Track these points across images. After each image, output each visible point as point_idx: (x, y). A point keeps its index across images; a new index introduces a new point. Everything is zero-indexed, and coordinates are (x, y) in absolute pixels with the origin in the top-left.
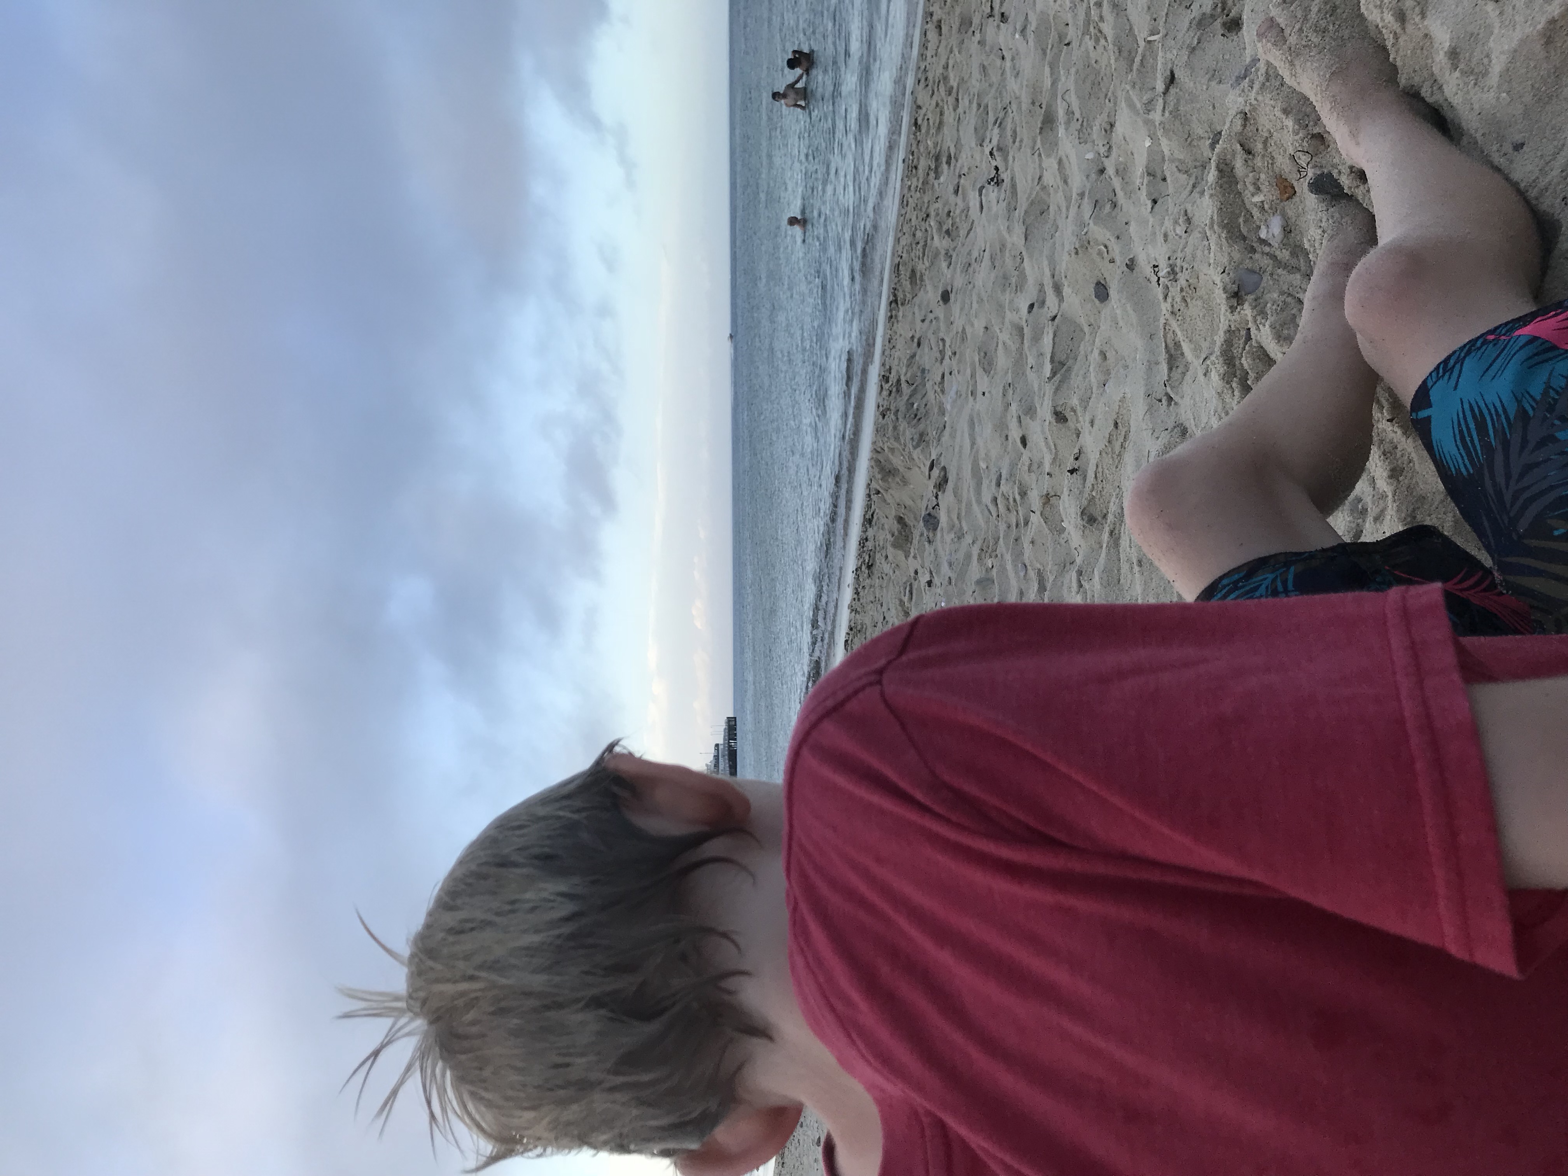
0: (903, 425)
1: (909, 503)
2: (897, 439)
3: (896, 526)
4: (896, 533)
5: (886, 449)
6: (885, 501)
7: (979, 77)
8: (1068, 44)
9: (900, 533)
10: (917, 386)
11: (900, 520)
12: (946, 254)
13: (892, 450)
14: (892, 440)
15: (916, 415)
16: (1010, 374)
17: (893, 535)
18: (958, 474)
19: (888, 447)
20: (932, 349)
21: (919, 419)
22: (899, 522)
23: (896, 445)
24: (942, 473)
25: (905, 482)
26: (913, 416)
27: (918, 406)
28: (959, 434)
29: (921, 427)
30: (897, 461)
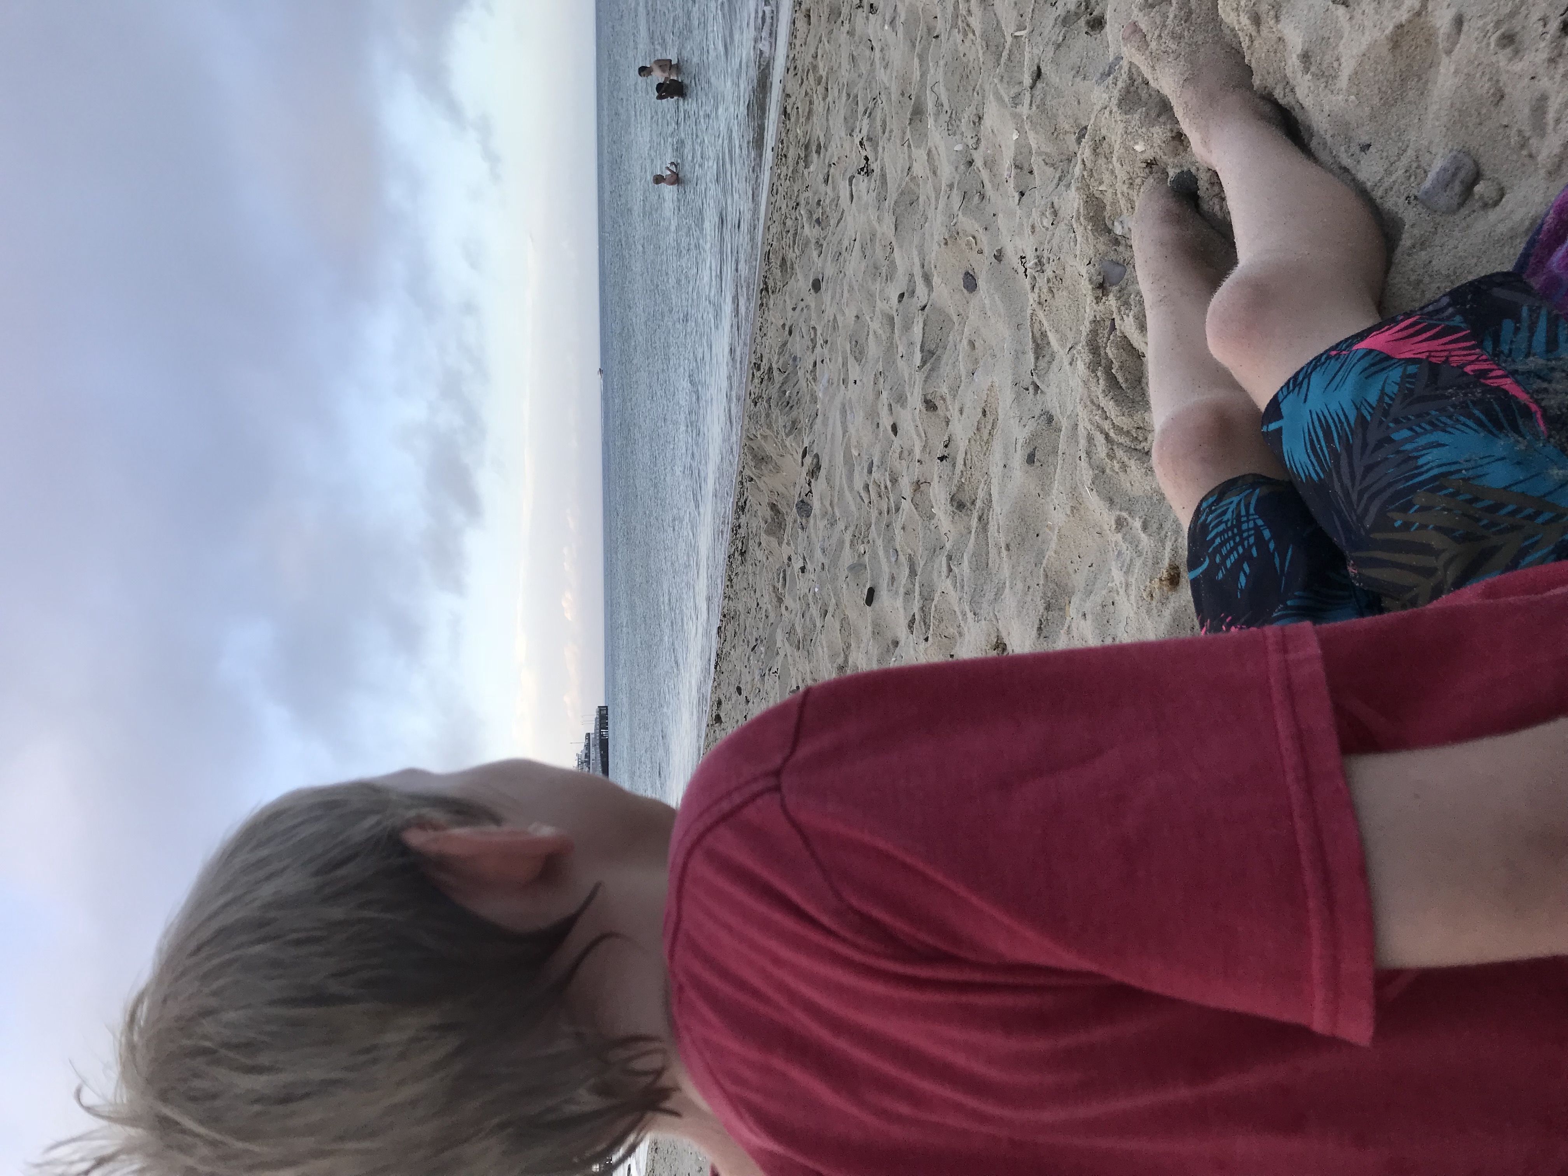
0: (775, 412)
1: (782, 489)
2: (770, 427)
3: (769, 513)
4: (769, 520)
5: (759, 436)
6: (758, 488)
7: (848, 67)
8: (937, 37)
9: (773, 519)
10: (789, 374)
11: (773, 507)
12: (817, 242)
13: (765, 437)
14: (765, 428)
15: (788, 403)
16: (881, 363)
17: (766, 522)
18: (830, 461)
19: (761, 435)
20: (803, 337)
21: (792, 407)
22: (772, 509)
23: (768, 432)
24: (815, 460)
25: (778, 469)
26: (785, 403)
27: (790, 393)
28: (831, 421)
29: (794, 414)
30: (770, 449)
